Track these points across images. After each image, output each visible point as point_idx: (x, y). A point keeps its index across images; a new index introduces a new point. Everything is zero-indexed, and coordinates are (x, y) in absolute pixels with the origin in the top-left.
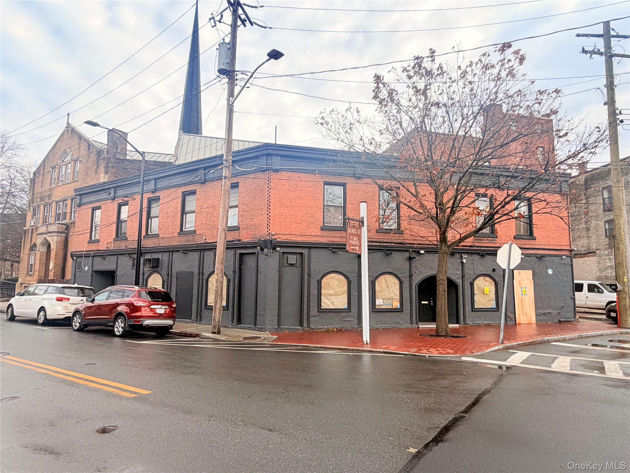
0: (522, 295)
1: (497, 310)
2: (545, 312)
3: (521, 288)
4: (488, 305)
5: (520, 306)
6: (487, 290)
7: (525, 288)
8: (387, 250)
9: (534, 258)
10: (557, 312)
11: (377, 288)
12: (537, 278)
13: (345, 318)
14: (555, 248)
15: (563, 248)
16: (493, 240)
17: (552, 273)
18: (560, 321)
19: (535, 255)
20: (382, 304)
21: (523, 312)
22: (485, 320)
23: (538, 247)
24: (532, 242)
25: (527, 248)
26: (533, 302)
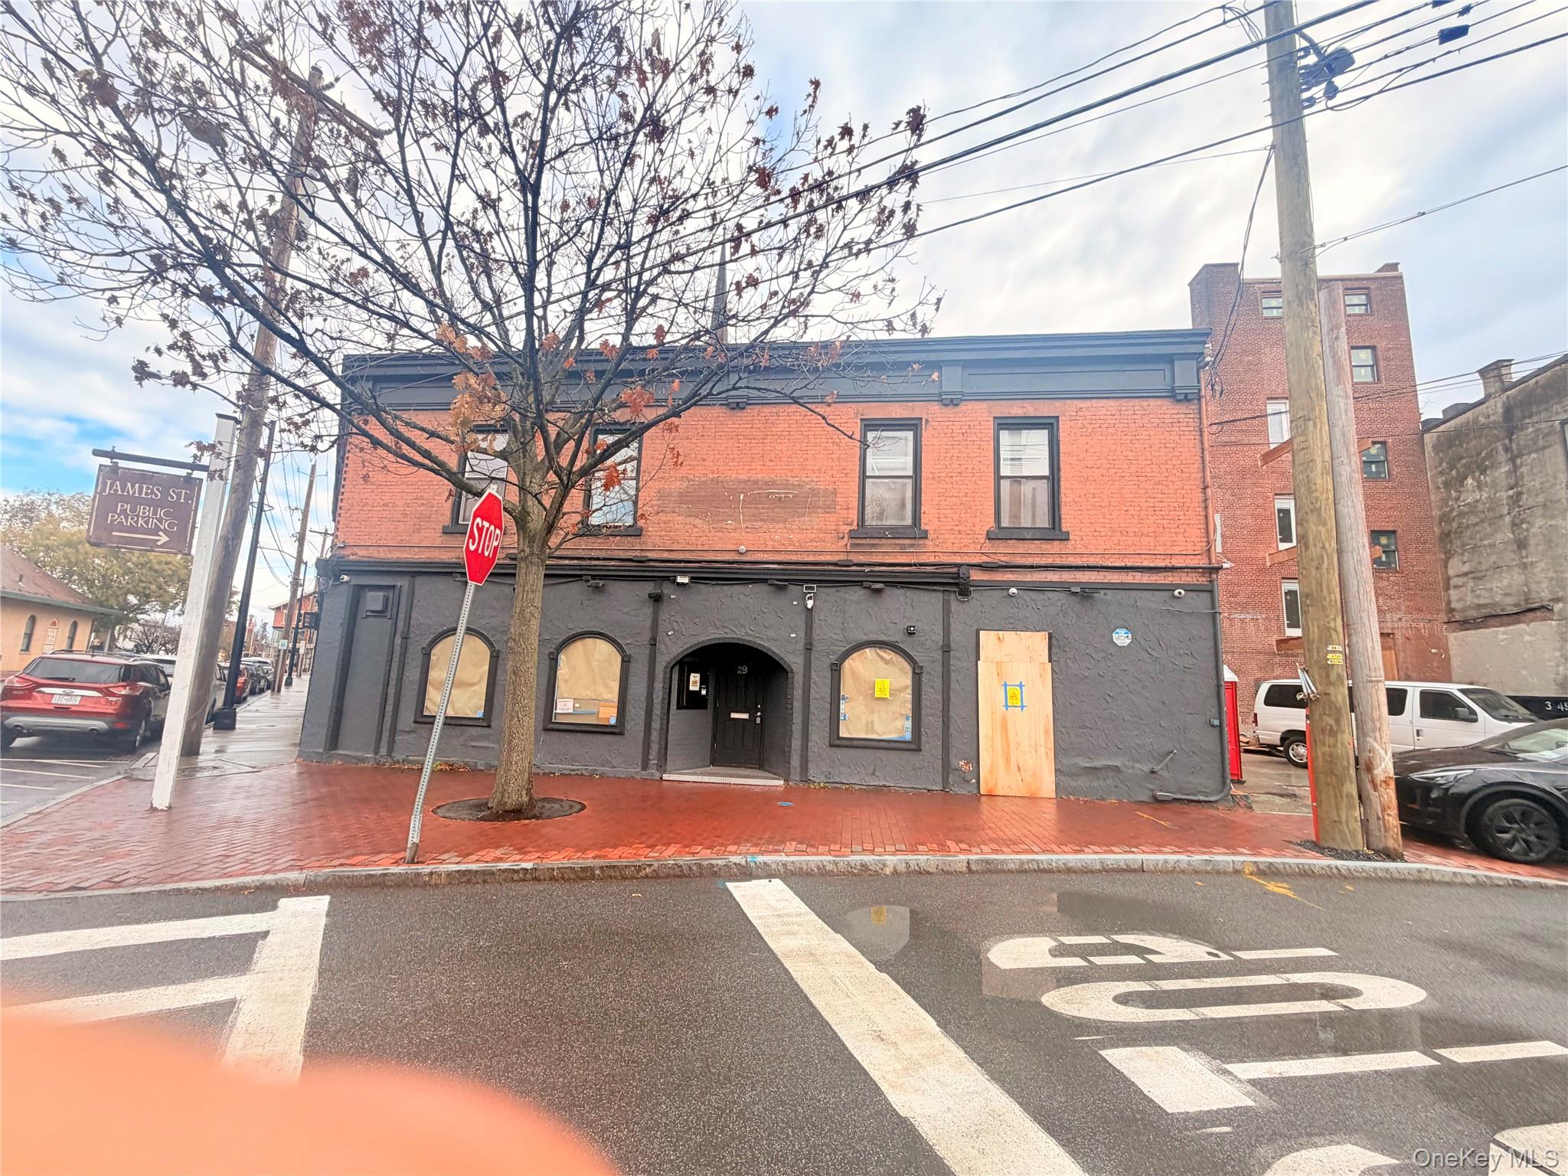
0: (1007, 706)
1: (913, 746)
2: (1098, 764)
3: (1005, 685)
4: (884, 733)
5: (998, 743)
6: (883, 686)
7: (1021, 686)
8: (594, 577)
9: (1062, 595)
10: (1147, 768)
11: (563, 671)
12: (1069, 655)
13: (476, 741)
14: (1146, 564)
15: (1177, 562)
16: (912, 546)
17: (1128, 641)
18: (1156, 799)
19: (1065, 588)
20: (571, 711)
21: (1008, 760)
22: (873, 774)
23: (1078, 562)
24: (1055, 547)
25: (1032, 567)
26: (1046, 732)
